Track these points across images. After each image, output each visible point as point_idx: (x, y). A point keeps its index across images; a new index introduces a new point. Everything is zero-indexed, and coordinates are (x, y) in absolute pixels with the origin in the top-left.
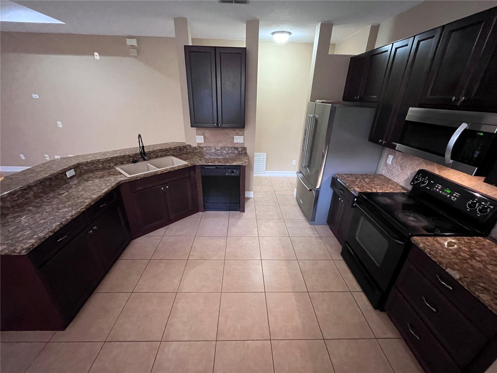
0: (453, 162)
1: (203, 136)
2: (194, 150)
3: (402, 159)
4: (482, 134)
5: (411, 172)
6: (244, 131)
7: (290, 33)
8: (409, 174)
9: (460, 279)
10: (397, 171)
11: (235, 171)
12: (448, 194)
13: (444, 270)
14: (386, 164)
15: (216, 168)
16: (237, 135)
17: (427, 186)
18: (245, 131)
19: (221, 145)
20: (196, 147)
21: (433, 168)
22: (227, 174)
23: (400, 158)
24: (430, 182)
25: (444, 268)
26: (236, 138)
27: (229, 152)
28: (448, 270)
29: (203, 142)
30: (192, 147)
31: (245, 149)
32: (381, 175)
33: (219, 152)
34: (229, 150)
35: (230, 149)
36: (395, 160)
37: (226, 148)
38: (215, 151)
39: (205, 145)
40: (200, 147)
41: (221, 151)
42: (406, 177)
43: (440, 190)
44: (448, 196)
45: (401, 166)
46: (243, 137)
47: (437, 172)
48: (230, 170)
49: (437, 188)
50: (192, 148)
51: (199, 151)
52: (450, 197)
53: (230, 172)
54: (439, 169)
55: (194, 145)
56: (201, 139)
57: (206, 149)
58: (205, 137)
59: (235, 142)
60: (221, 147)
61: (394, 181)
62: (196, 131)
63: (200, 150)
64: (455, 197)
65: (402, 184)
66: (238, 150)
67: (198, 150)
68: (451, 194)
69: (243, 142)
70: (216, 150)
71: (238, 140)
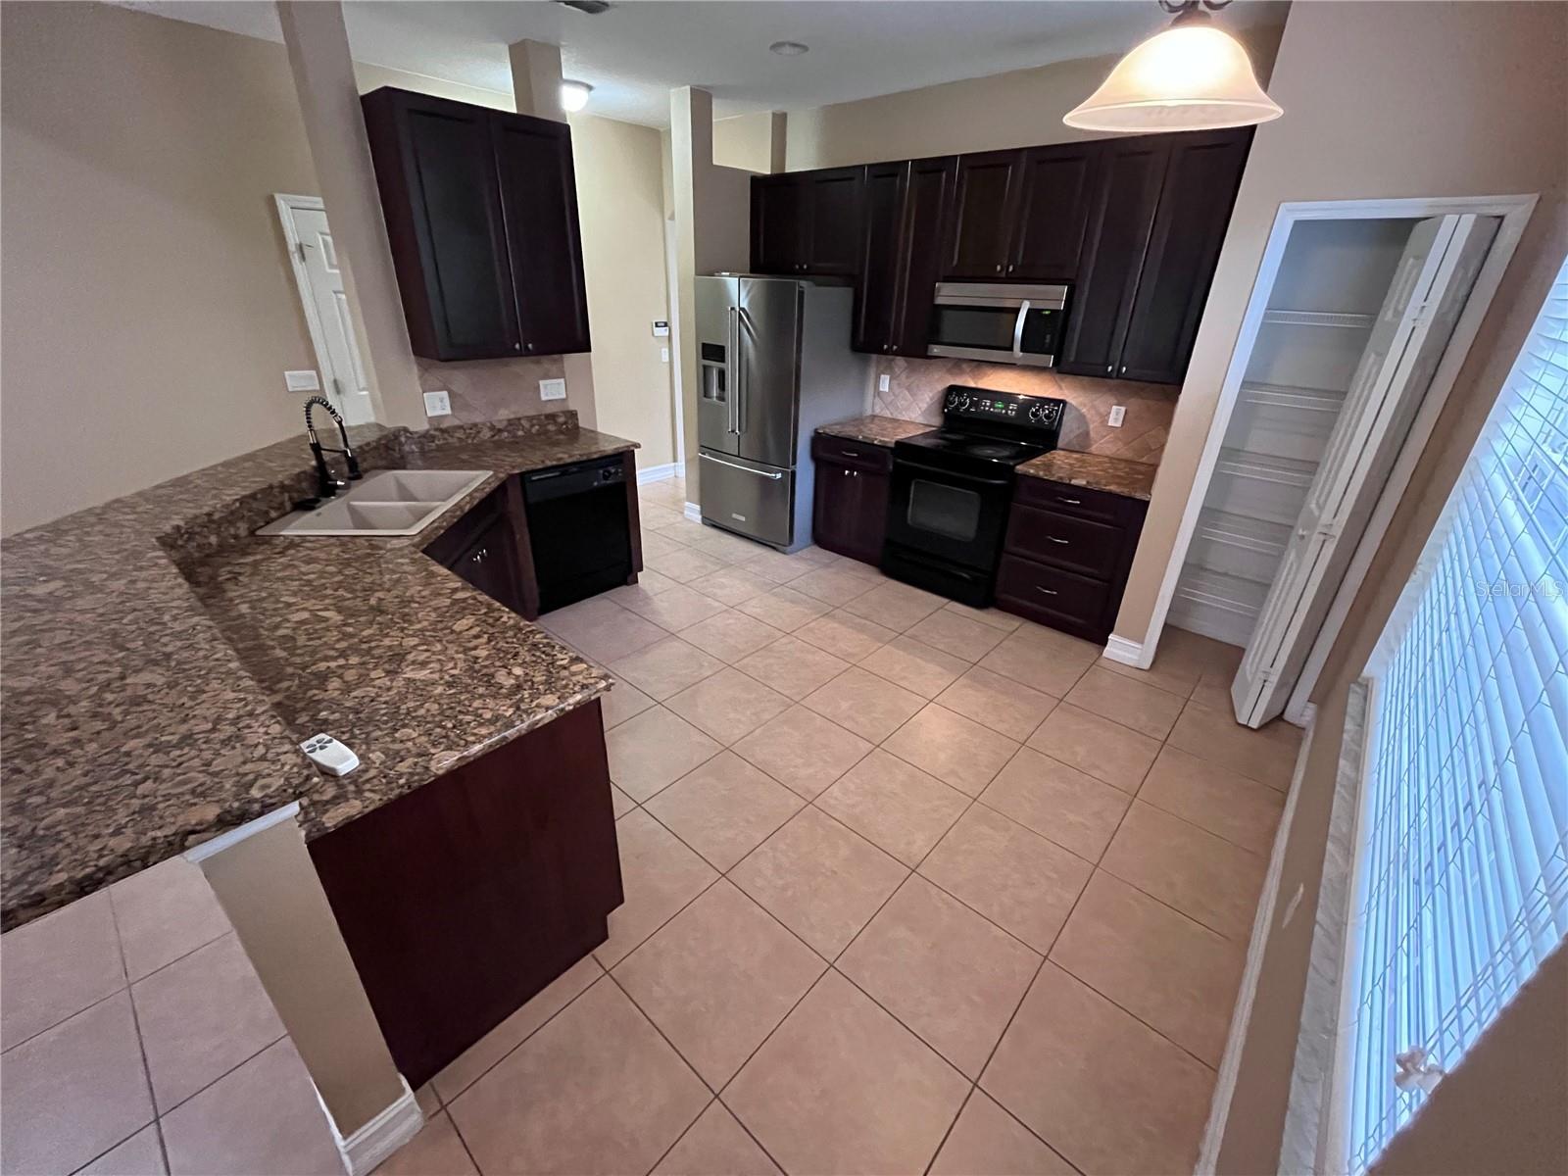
0: (1023, 356)
1: (445, 394)
2: (423, 444)
3: (907, 377)
4: (1047, 313)
5: (931, 395)
6: (563, 363)
7: (590, 88)
8: (928, 400)
9: (1088, 482)
10: (906, 400)
11: (613, 471)
12: (1002, 409)
13: (1070, 485)
14: (878, 393)
15: (563, 474)
16: (546, 377)
17: (970, 406)
18: (565, 365)
19: (506, 412)
20: (428, 431)
21: (964, 379)
22: (596, 484)
23: (903, 376)
24: (971, 401)
25: (1068, 482)
26: (546, 386)
27: (534, 430)
28: (1073, 482)
29: (448, 411)
30: (416, 433)
31: (573, 415)
32: (874, 417)
33: (506, 434)
34: (533, 426)
35: (535, 422)
36: (895, 382)
37: (523, 422)
38: (493, 436)
39: (457, 422)
40: (443, 431)
41: (509, 432)
42: (924, 406)
43: (990, 407)
44: (1004, 411)
45: (909, 389)
46: (562, 380)
47: (972, 384)
48: (601, 472)
49: (985, 406)
50: (416, 436)
51: (441, 442)
52: (1007, 413)
53: (601, 476)
54: (974, 378)
55: (420, 426)
56: (442, 400)
57: (465, 433)
58: (452, 395)
59: (544, 398)
60: (509, 420)
61: (903, 419)
62: (420, 377)
63: (445, 439)
64: (1012, 410)
65: (920, 420)
66: (555, 423)
67: (437, 442)
68: (1006, 408)
69: (564, 396)
70: (496, 431)
71: (552, 390)
